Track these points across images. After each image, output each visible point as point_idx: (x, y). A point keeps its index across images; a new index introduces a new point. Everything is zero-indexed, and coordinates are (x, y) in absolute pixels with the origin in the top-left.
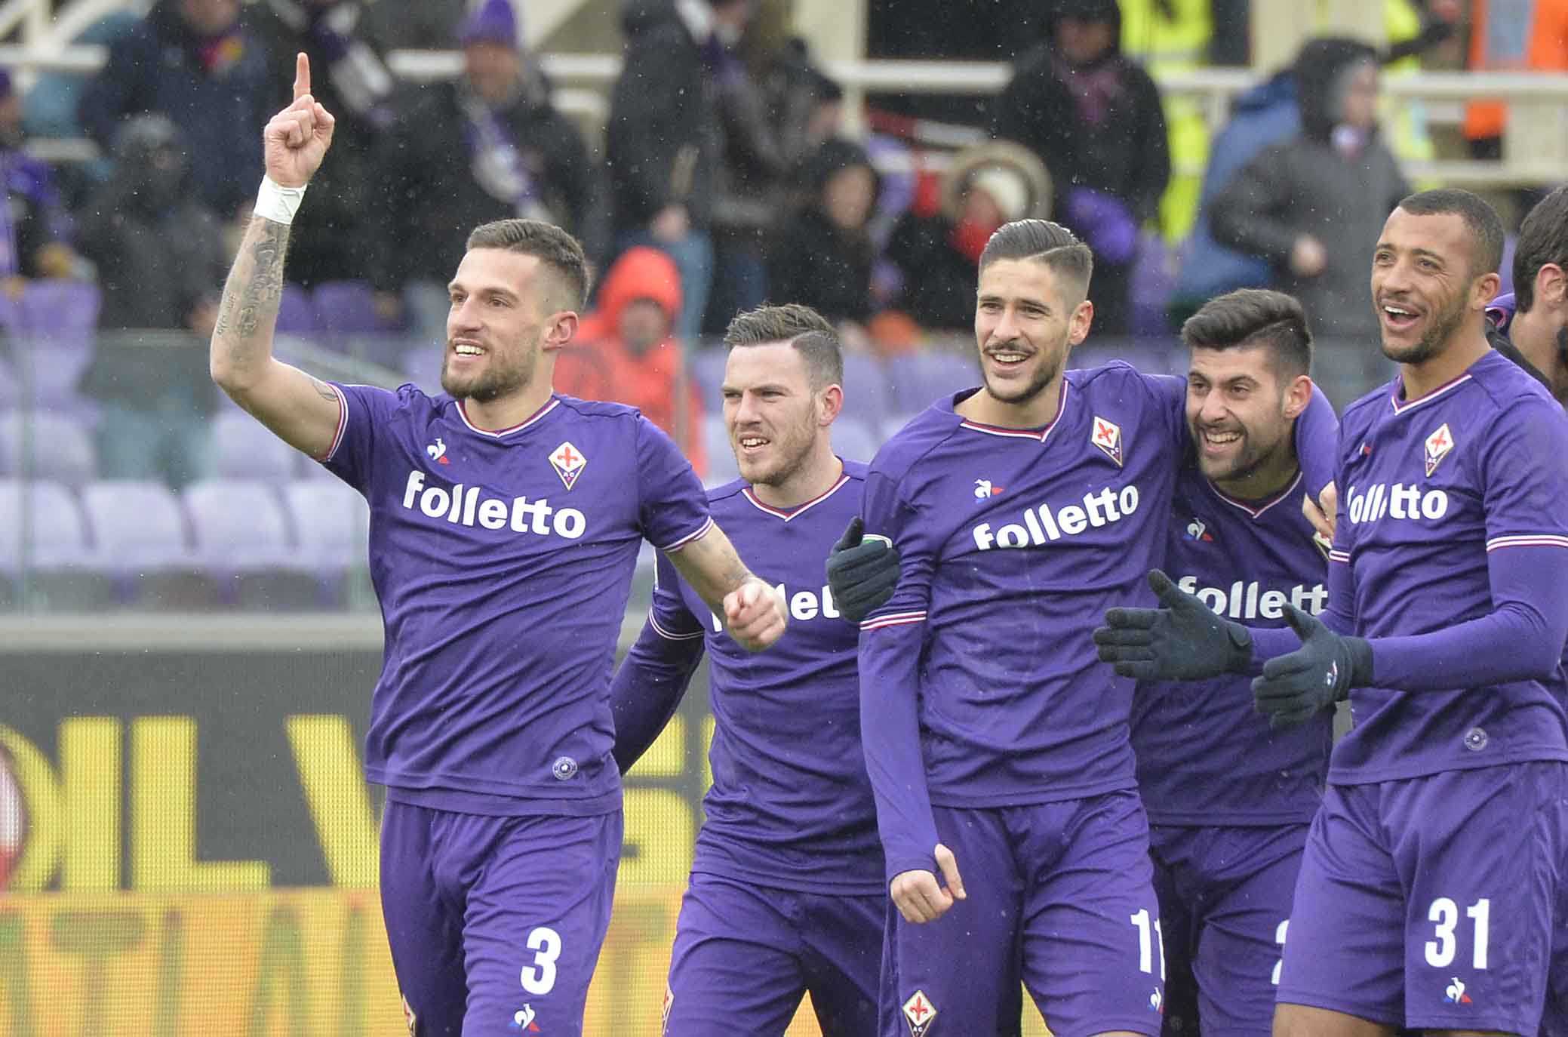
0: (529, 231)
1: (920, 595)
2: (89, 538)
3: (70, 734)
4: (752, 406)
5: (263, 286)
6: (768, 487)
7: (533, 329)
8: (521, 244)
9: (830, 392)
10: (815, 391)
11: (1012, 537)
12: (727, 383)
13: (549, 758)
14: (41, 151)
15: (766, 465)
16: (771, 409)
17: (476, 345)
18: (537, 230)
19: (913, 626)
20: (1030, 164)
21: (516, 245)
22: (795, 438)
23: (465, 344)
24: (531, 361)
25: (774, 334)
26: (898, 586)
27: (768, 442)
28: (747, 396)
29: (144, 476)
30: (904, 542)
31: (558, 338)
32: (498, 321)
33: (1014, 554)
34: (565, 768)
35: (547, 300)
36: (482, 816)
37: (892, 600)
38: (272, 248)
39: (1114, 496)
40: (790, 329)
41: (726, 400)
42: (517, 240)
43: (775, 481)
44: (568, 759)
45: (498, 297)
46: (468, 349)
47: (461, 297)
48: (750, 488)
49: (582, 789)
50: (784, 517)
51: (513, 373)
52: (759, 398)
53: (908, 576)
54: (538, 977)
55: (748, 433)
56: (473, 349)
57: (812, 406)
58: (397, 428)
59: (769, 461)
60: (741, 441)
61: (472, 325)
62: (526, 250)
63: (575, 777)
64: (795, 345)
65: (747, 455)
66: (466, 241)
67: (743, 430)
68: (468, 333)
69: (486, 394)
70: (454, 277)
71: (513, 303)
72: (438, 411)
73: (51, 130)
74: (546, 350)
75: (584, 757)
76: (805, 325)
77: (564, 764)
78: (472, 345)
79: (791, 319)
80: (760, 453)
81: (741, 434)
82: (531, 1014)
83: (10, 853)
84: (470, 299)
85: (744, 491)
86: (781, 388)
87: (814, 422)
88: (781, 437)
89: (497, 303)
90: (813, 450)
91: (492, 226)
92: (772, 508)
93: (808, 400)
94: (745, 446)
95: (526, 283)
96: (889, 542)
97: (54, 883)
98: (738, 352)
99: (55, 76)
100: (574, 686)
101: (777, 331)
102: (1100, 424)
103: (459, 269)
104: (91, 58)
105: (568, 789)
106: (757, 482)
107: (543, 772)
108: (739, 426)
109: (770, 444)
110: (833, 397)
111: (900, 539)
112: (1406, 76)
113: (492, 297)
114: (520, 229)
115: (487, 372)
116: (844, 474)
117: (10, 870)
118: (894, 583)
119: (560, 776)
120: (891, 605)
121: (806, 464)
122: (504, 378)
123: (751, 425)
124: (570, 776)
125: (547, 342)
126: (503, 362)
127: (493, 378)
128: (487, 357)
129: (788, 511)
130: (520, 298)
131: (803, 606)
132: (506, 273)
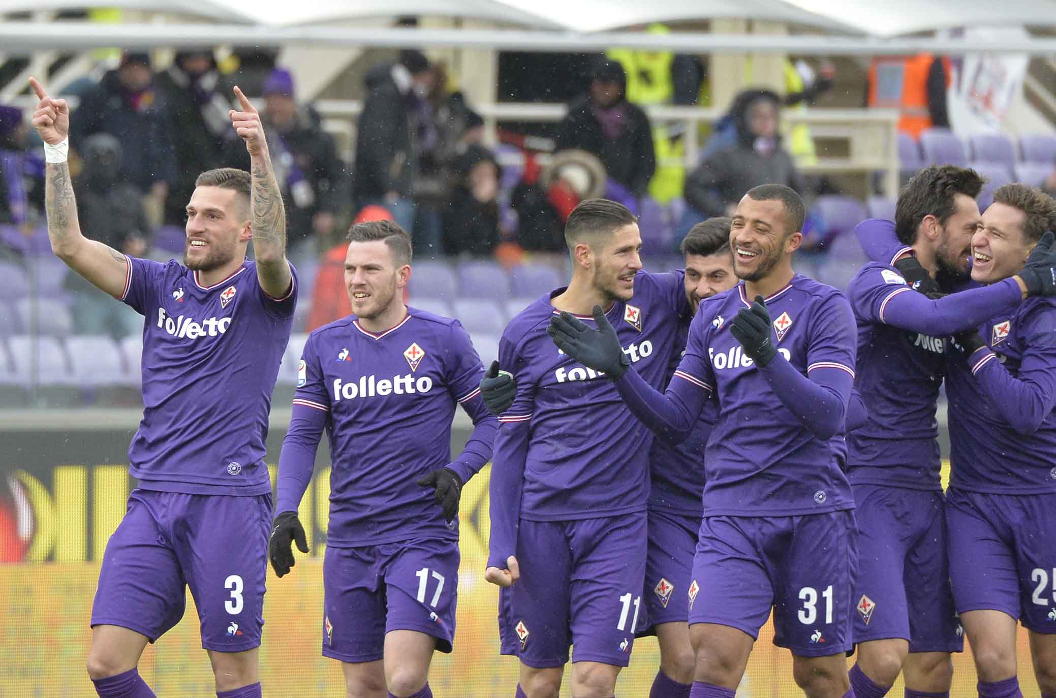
0: (230, 176)
1: (525, 407)
2: (69, 367)
3: (58, 475)
4: (362, 275)
5: (63, 198)
6: (367, 319)
7: (234, 230)
8: (225, 183)
9: (404, 269)
10: (397, 268)
11: (577, 374)
12: (348, 262)
13: (225, 463)
15: (367, 309)
16: (372, 277)
17: (202, 241)
18: (235, 175)
19: (519, 424)
20: (593, 163)
21: (223, 184)
22: (384, 294)
23: (196, 240)
24: (233, 247)
25: (375, 236)
26: (515, 400)
27: (369, 295)
28: (358, 270)
29: (99, 333)
30: (521, 376)
31: (248, 234)
32: (213, 227)
33: (579, 384)
34: (234, 468)
35: (242, 213)
36: (188, 494)
37: (511, 408)
38: (61, 177)
39: (636, 348)
40: (385, 233)
41: (346, 271)
42: (223, 181)
43: (372, 317)
44: (236, 464)
45: (212, 213)
46: (198, 243)
47: (193, 213)
48: (357, 321)
49: (244, 480)
50: (375, 337)
51: (223, 255)
52: (366, 272)
53: (520, 396)
54: (234, 605)
55: (358, 290)
56: (200, 243)
57: (394, 276)
58: (159, 282)
59: (369, 306)
60: (354, 294)
61: (200, 229)
62: (229, 186)
63: (240, 473)
64: (387, 242)
65: (357, 302)
66: (195, 181)
67: (355, 288)
68: (197, 234)
69: (209, 267)
70: (189, 202)
71: (223, 217)
72: (185, 274)
74: (242, 241)
75: (246, 462)
76: (392, 231)
77: (234, 467)
78: (199, 240)
79: (384, 228)
80: (365, 301)
81: (354, 291)
82: (236, 626)
83: (26, 541)
84: (198, 215)
85: (354, 322)
86: (379, 266)
87: (395, 285)
88: (376, 293)
89: (213, 217)
90: (393, 301)
91: (209, 173)
92: (369, 332)
93: (392, 273)
94: (356, 297)
95: (229, 205)
96: (511, 375)
97: (50, 558)
98: (354, 245)
100: (237, 421)
101: (377, 234)
102: (629, 308)
103: (192, 198)
105: (236, 480)
106: (362, 317)
107: (221, 470)
108: (353, 286)
109: (370, 297)
110: (406, 271)
111: (518, 374)
112: (801, 112)
113: (211, 214)
114: (225, 174)
115: (208, 256)
116: (408, 314)
117: (26, 551)
118: (513, 398)
119: (232, 472)
120: (511, 411)
121: (389, 308)
122: (219, 257)
123: (361, 286)
124: (237, 473)
125: (242, 237)
126: (217, 249)
127: (213, 258)
128: (209, 247)
129: (377, 334)
130: (226, 213)
131: (384, 388)
132: (217, 199)
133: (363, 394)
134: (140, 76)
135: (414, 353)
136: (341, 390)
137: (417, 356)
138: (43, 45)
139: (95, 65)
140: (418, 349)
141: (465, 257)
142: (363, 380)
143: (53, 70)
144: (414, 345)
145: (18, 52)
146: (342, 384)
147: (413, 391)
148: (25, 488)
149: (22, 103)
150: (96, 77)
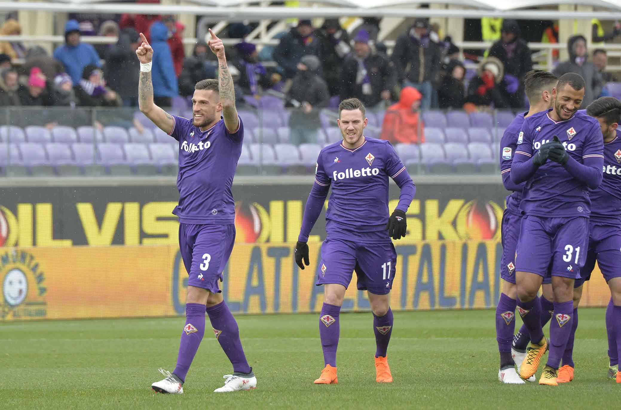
0: (209, 83)
2: (276, 158)
3: (272, 204)
4: (352, 125)
7: (214, 108)
10: (363, 120)
14: (265, 64)
16: (357, 126)
18: (212, 83)
21: (207, 88)
24: (214, 115)
27: (355, 134)
31: (220, 108)
32: (204, 108)
34: (215, 212)
35: (216, 100)
38: (145, 78)
42: (206, 86)
43: (353, 143)
46: (198, 115)
47: (195, 102)
48: (342, 144)
51: (209, 119)
52: (354, 123)
54: (204, 266)
55: (350, 132)
56: (199, 115)
58: (185, 129)
61: (198, 109)
62: (209, 89)
64: (360, 110)
65: (350, 137)
68: (198, 111)
69: (204, 126)
73: (267, 60)
74: (217, 112)
78: (199, 114)
81: (348, 132)
82: (202, 276)
83: (257, 233)
84: (197, 103)
85: (340, 145)
86: (359, 120)
88: (357, 133)
89: (204, 103)
91: (200, 83)
92: (348, 149)
94: (349, 135)
95: (210, 97)
97: (268, 241)
99: (268, 47)
103: (194, 95)
104: (276, 42)
108: (348, 130)
113: (202, 102)
114: (207, 83)
115: (203, 121)
116: (365, 140)
117: (257, 237)
122: (208, 121)
123: (352, 130)
125: (217, 110)
126: (207, 117)
127: (206, 122)
128: (203, 117)
129: (353, 150)
130: (209, 102)
131: (357, 174)
132: (205, 96)
133: (347, 177)
134: (307, 30)
135: (370, 158)
136: (336, 175)
137: (371, 159)
138: (265, 17)
139: (287, 25)
140: (371, 155)
141: (450, 109)
142: (347, 171)
143: (269, 28)
144: (370, 154)
145: (254, 20)
146: (337, 173)
147: (370, 175)
148: (257, 210)
149: (255, 42)
150: (287, 30)
